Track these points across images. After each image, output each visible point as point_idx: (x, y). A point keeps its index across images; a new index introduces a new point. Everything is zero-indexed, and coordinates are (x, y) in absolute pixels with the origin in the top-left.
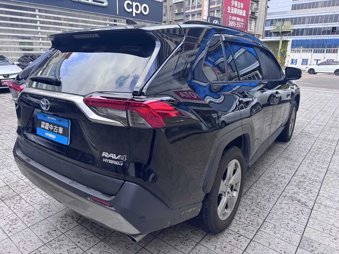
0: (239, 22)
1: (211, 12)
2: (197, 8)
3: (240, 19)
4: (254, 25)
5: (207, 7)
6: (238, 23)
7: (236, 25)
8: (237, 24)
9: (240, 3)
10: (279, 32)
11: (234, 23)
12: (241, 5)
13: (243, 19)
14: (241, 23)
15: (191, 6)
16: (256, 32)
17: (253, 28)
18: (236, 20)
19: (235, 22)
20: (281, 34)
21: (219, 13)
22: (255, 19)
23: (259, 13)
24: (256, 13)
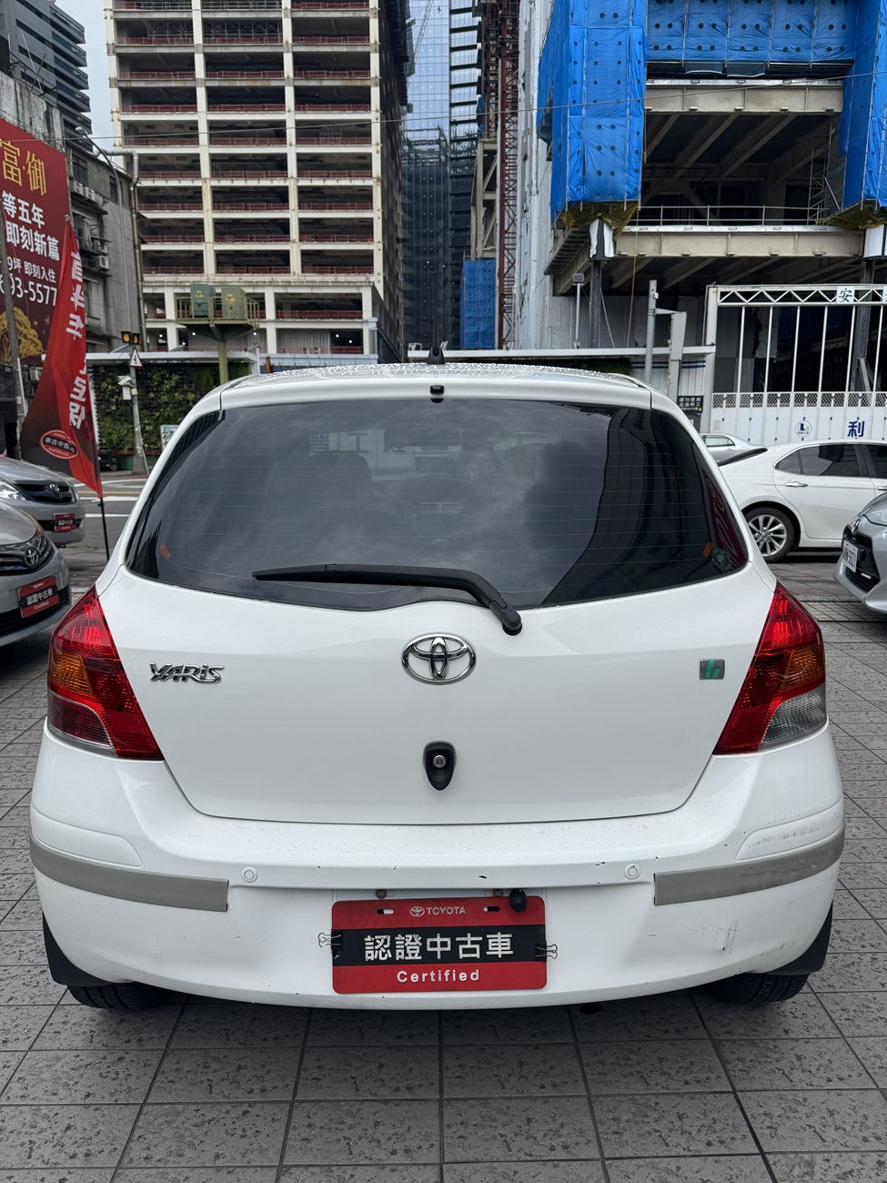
0: (36, 280)
3: (41, 270)
4: (102, 302)
6: (31, 283)
7: (26, 292)
8: (31, 289)
9: (27, 204)
10: (208, 325)
11: (17, 283)
12: (35, 214)
13: (51, 272)
14: (45, 287)
16: (113, 328)
17: (97, 309)
18: (23, 269)
19: (17, 279)
20: (216, 333)
22: (103, 276)
23: (111, 255)
24: (100, 257)
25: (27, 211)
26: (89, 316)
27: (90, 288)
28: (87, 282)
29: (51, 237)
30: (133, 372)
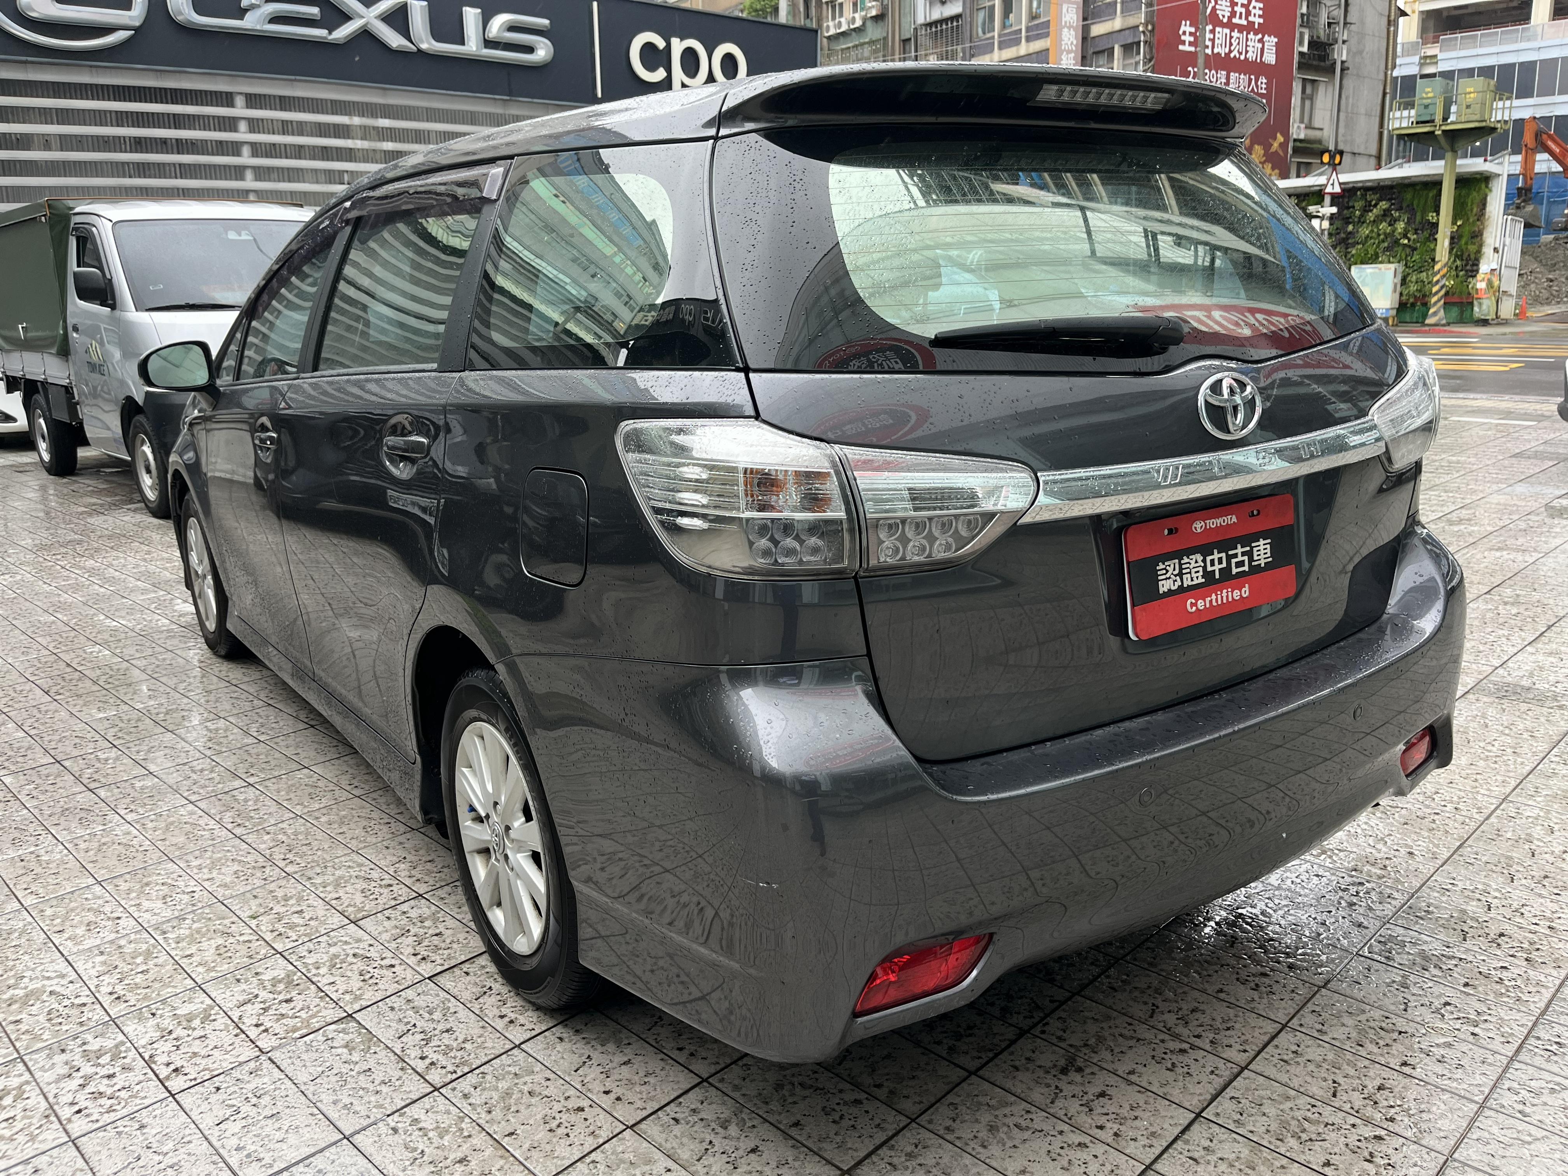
1: (1097, 53)
2: (1028, 39)
3: (1250, 80)
5: (1072, 32)
9: (1245, 2)
10: (1434, 132)
12: (1253, 11)
13: (1263, 80)
15: (996, 34)
16: (1340, 138)
17: (1323, 118)
20: (1443, 142)
21: (1137, 59)
24: (1336, 46)
25: (1243, 10)
26: (1309, 127)
27: (1315, 89)
28: (1313, 81)
29: (1270, 36)
30: (1327, 199)
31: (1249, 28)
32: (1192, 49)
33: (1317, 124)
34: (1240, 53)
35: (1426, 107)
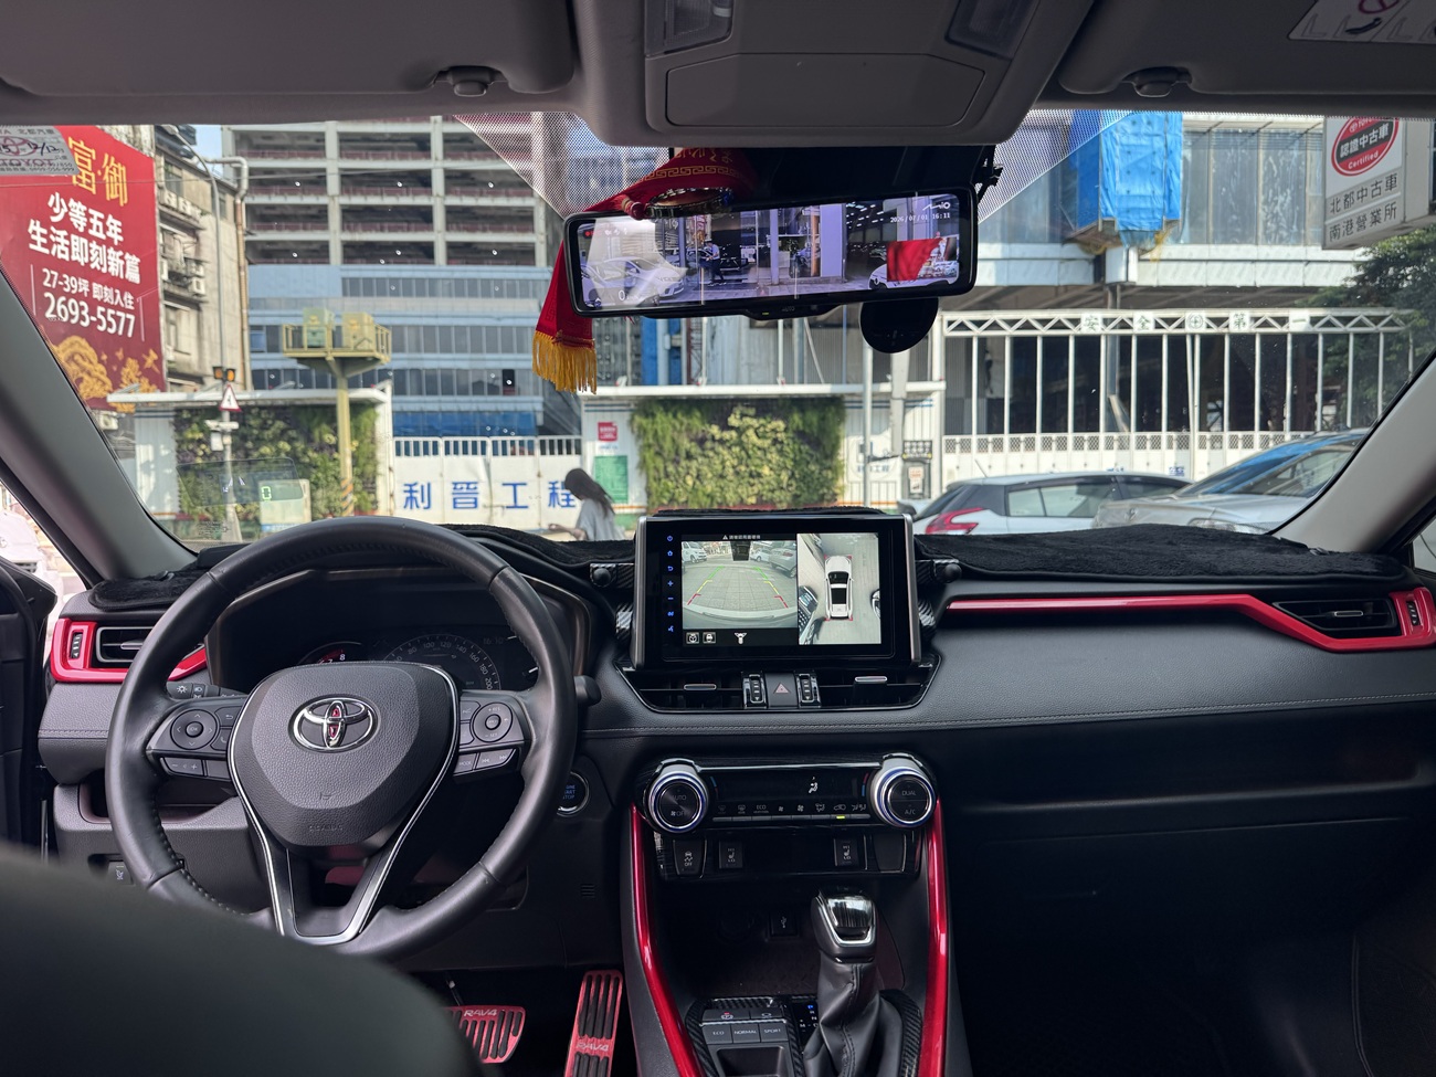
0: (107, 306)
4: (194, 334)
6: (100, 309)
7: (94, 319)
8: (100, 316)
9: (102, 216)
10: (323, 359)
12: (111, 228)
13: (128, 296)
14: (119, 314)
17: (188, 344)
18: (90, 293)
20: (335, 369)
22: (195, 304)
23: (209, 278)
24: (194, 280)
25: (100, 224)
26: (176, 350)
27: (179, 317)
28: (175, 309)
29: (131, 255)
30: (226, 415)
31: (108, 242)
32: (46, 251)
33: (184, 346)
34: (102, 266)
35: (314, 333)
